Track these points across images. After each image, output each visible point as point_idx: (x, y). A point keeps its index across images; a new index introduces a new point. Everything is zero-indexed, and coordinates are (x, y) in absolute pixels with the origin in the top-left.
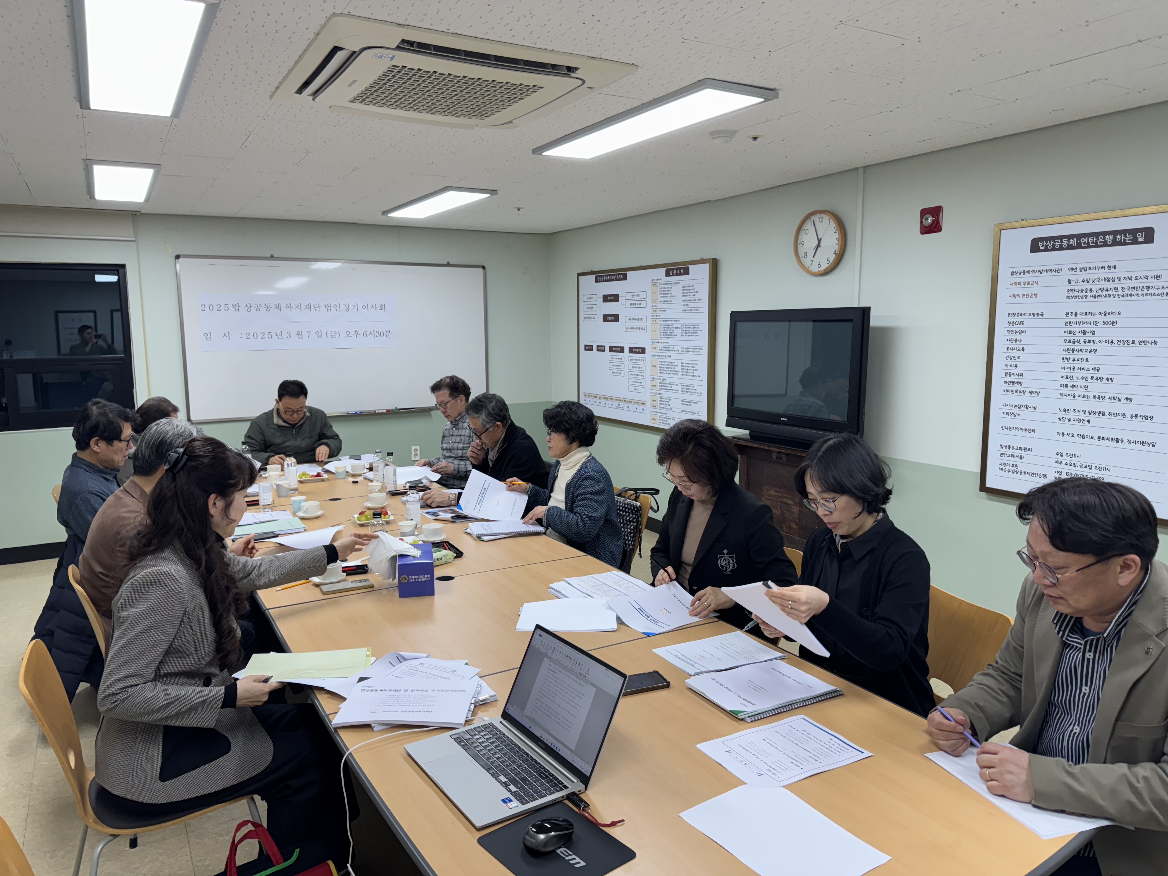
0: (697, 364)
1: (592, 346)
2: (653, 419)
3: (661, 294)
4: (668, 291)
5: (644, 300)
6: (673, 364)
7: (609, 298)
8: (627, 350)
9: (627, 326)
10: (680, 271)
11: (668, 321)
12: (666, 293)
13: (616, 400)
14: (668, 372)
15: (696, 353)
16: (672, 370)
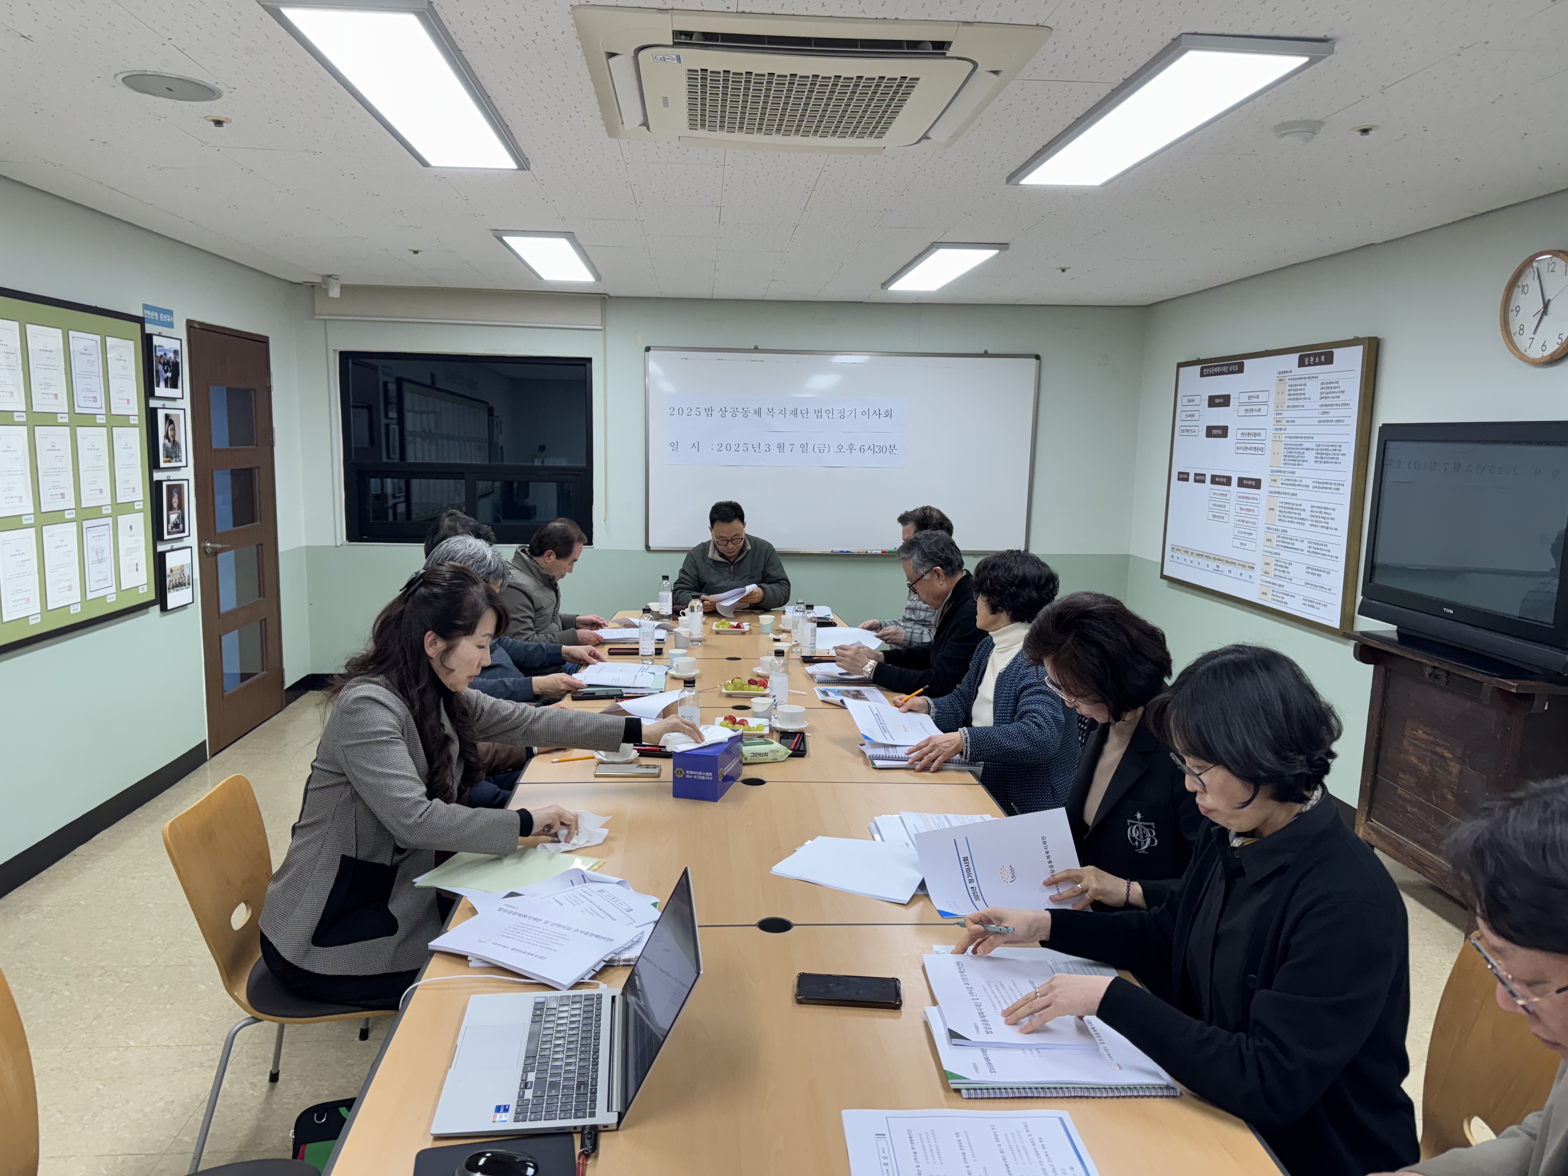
0: (1334, 510)
1: (1188, 474)
2: (1264, 593)
3: (1289, 395)
4: (1300, 390)
5: (1265, 403)
6: (1299, 507)
7: (1217, 401)
8: (1235, 482)
9: (1238, 445)
10: (1320, 358)
11: (1297, 437)
12: (1297, 394)
13: (1215, 559)
14: (1290, 519)
15: (1333, 491)
16: (1297, 516)
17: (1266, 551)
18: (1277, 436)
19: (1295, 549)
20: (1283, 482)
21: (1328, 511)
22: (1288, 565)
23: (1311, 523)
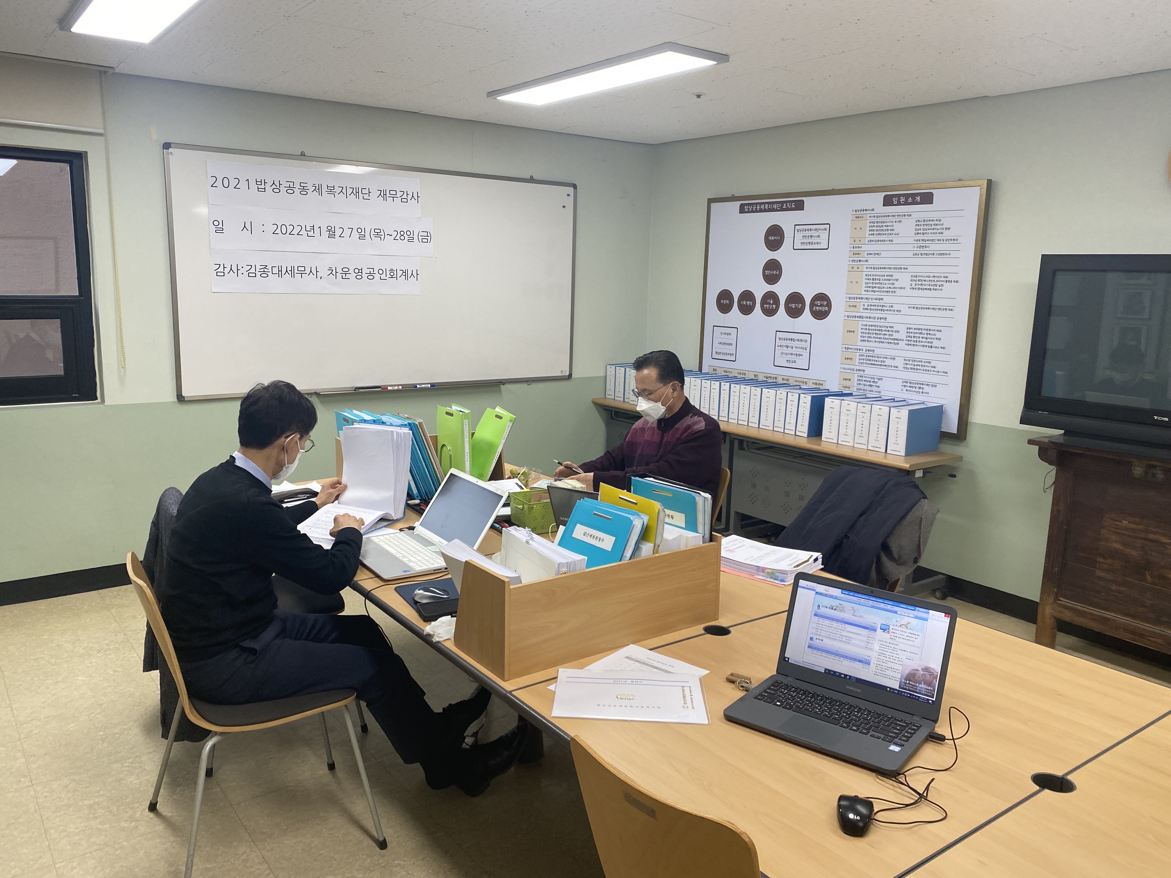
4: (887, 226)
10: (914, 199)
14: (878, 340)
16: (887, 337)
17: (844, 369)
18: (855, 267)
19: (885, 366)
20: (866, 307)
21: (931, 332)
22: (876, 380)
23: (907, 342)
